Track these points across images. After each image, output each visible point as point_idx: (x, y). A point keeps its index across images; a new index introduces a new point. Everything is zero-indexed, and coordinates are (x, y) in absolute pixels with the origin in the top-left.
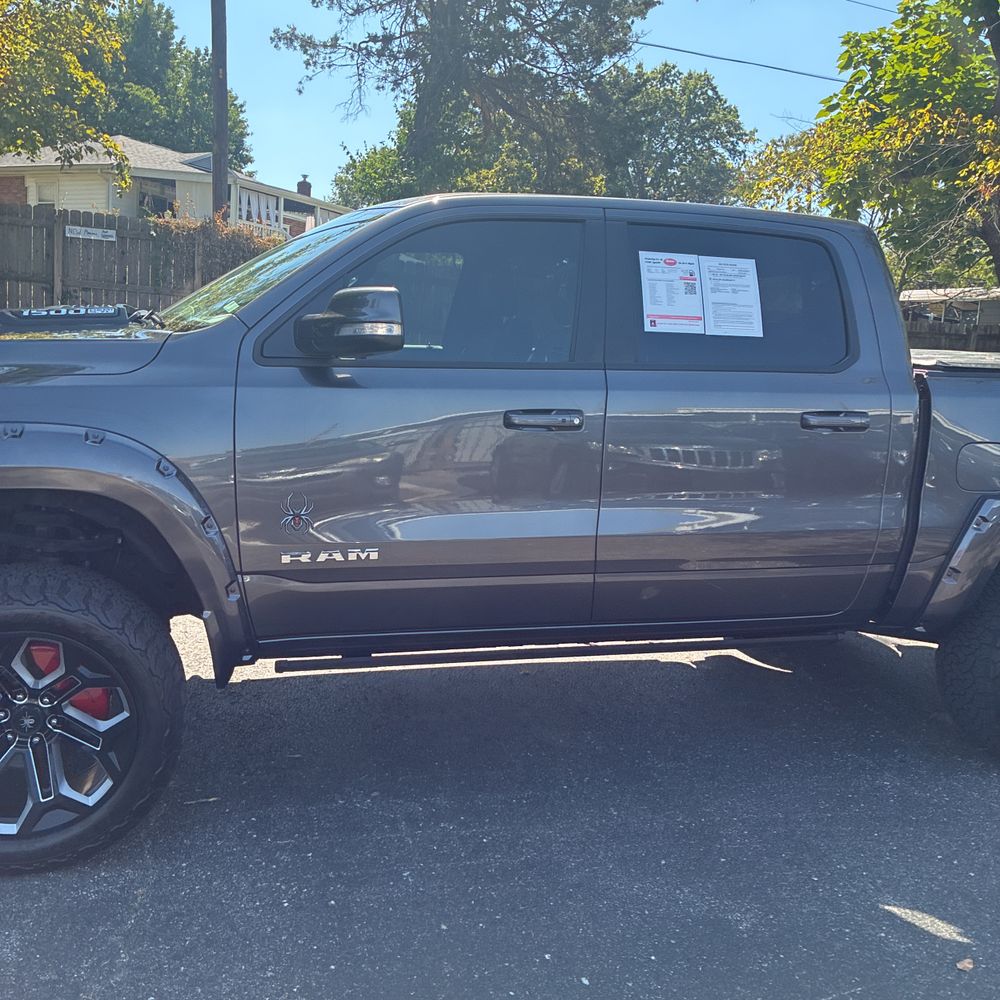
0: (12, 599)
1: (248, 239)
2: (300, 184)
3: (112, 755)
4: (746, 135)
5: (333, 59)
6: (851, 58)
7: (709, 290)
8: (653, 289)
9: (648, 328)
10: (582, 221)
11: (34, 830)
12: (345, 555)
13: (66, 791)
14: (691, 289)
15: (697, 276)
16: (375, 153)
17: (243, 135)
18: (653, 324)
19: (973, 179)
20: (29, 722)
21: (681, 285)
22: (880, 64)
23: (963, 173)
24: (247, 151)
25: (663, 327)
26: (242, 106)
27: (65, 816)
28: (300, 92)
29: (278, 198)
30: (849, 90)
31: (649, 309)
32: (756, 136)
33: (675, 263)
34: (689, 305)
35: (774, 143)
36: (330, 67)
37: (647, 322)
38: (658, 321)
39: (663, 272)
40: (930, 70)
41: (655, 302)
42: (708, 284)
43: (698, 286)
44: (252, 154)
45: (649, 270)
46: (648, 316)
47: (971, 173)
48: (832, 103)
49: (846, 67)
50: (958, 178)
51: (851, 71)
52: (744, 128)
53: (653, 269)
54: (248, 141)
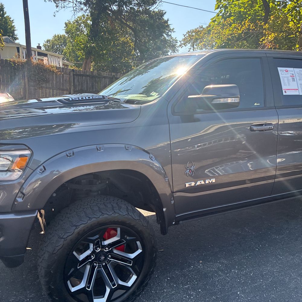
0: (103, 213)
1: (42, 66)
2: (37, 47)
3: (136, 267)
4: (171, 30)
5: (65, 5)
6: (219, 6)
7: (298, 80)
8: (284, 80)
9: (284, 94)
10: (260, 58)
11: (111, 299)
12: (205, 182)
13: (121, 283)
14: (294, 80)
15: (294, 75)
16: (55, 36)
17: (14, 31)
18: (286, 92)
19: (264, 42)
20: (103, 258)
21: (290, 78)
22: (227, 8)
23: (261, 40)
24: (16, 36)
25: (289, 93)
26: (13, 21)
27: (121, 292)
28: (55, 16)
29: (35, 51)
30: (218, 15)
31: (284, 87)
32: (174, 30)
33: (288, 71)
34: (293, 85)
35: (188, 32)
36: (64, 7)
37: (284, 91)
38: (287, 91)
39: (285, 74)
40: (244, 9)
41: (285, 85)
42: (298, 78)
43: (295, 78)
44: (17, 37)
45: (281, 74)
46: (284, 90)
47: (263, 40)
48: (214, 20)
49: (218, 8)
50: (260, 41)
51: (219, 10)
52: (171, 28)
53: (282, 73)
54: (16, 32)
